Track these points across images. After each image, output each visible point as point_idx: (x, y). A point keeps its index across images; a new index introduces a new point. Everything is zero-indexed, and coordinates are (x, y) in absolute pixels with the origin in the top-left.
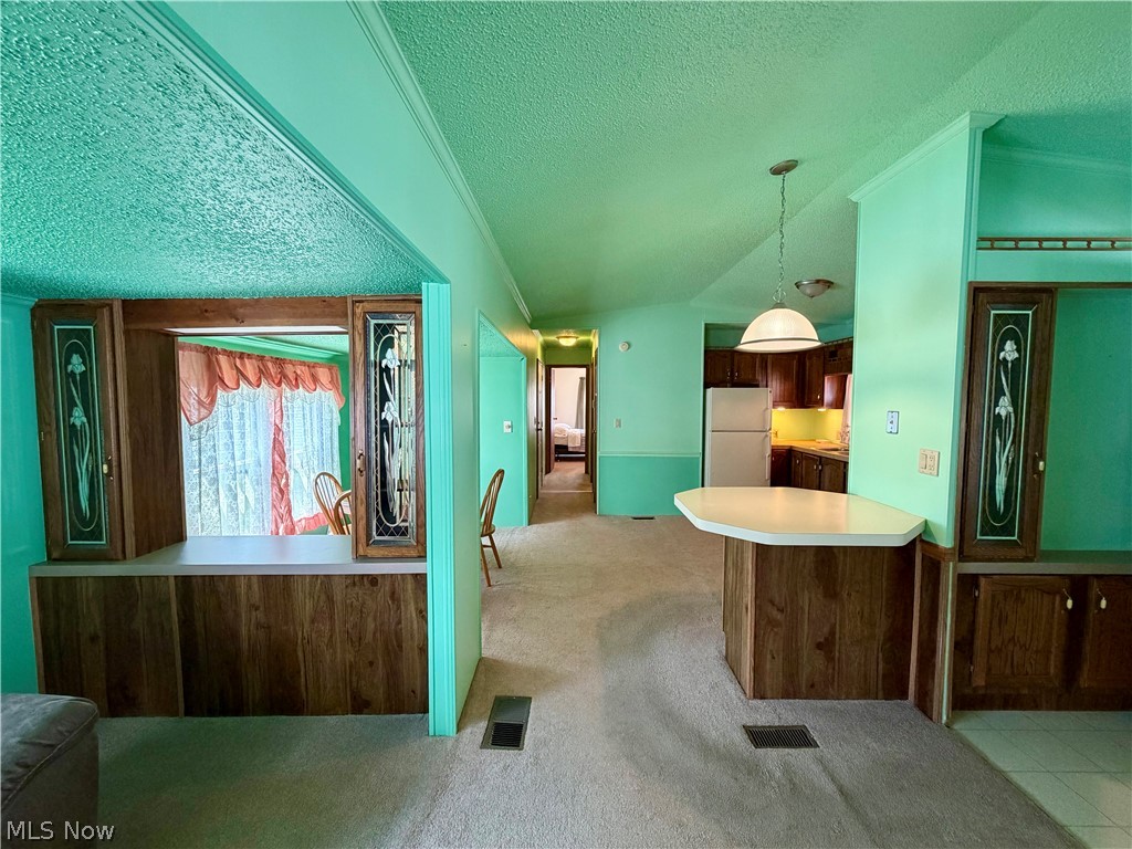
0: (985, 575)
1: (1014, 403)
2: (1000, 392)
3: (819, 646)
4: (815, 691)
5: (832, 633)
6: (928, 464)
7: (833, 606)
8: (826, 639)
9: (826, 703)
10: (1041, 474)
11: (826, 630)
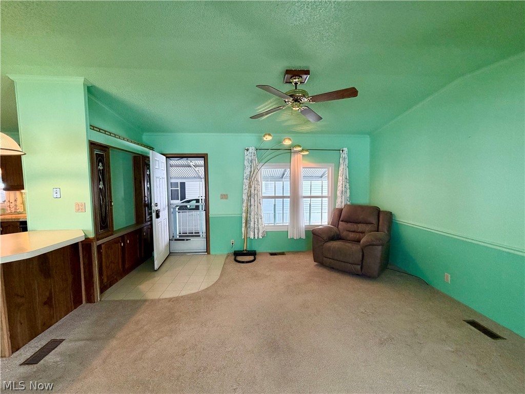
0: (103, 244)
1: (104, 184)
2: (100, 181)
3: (45, 303)
4: (46, 326)
5: (51, 294)
6: (80, 208)
7: (49, 281)
8: (48, 298)
9: (53, 327)
10: (112, 206)
11: (47, 294)
